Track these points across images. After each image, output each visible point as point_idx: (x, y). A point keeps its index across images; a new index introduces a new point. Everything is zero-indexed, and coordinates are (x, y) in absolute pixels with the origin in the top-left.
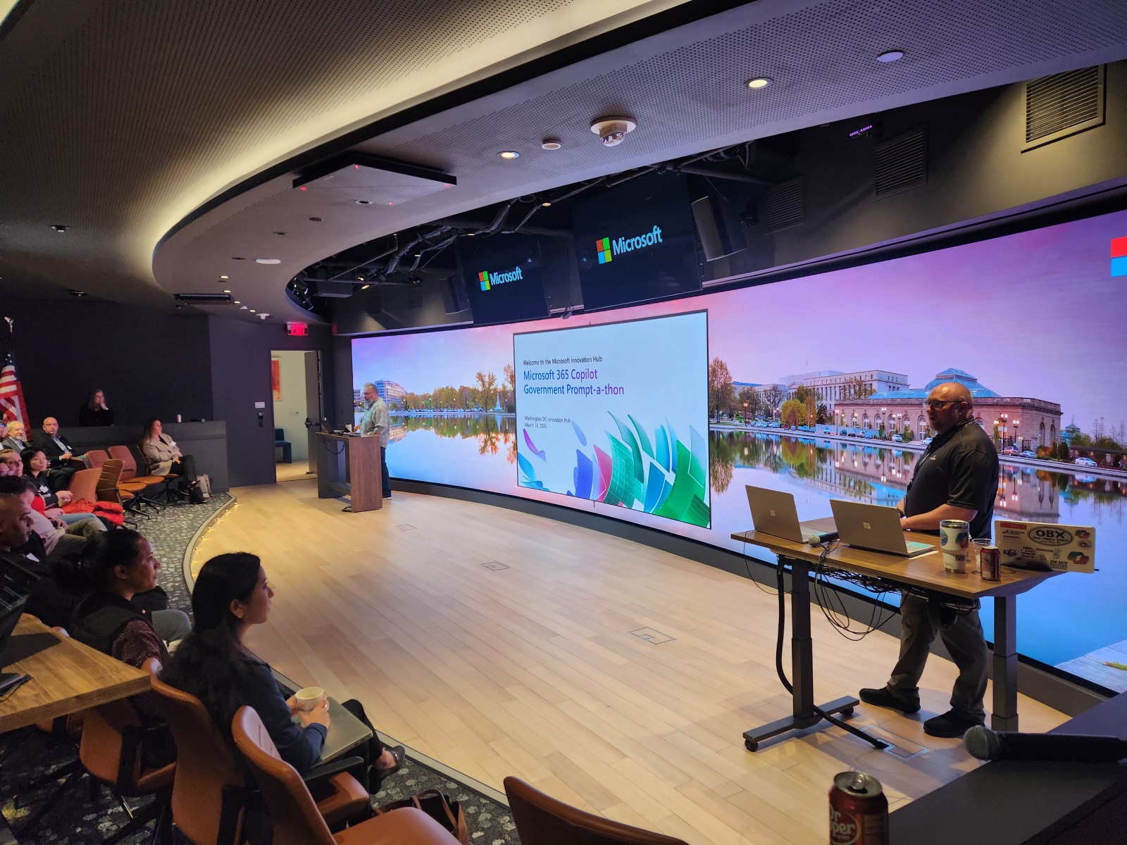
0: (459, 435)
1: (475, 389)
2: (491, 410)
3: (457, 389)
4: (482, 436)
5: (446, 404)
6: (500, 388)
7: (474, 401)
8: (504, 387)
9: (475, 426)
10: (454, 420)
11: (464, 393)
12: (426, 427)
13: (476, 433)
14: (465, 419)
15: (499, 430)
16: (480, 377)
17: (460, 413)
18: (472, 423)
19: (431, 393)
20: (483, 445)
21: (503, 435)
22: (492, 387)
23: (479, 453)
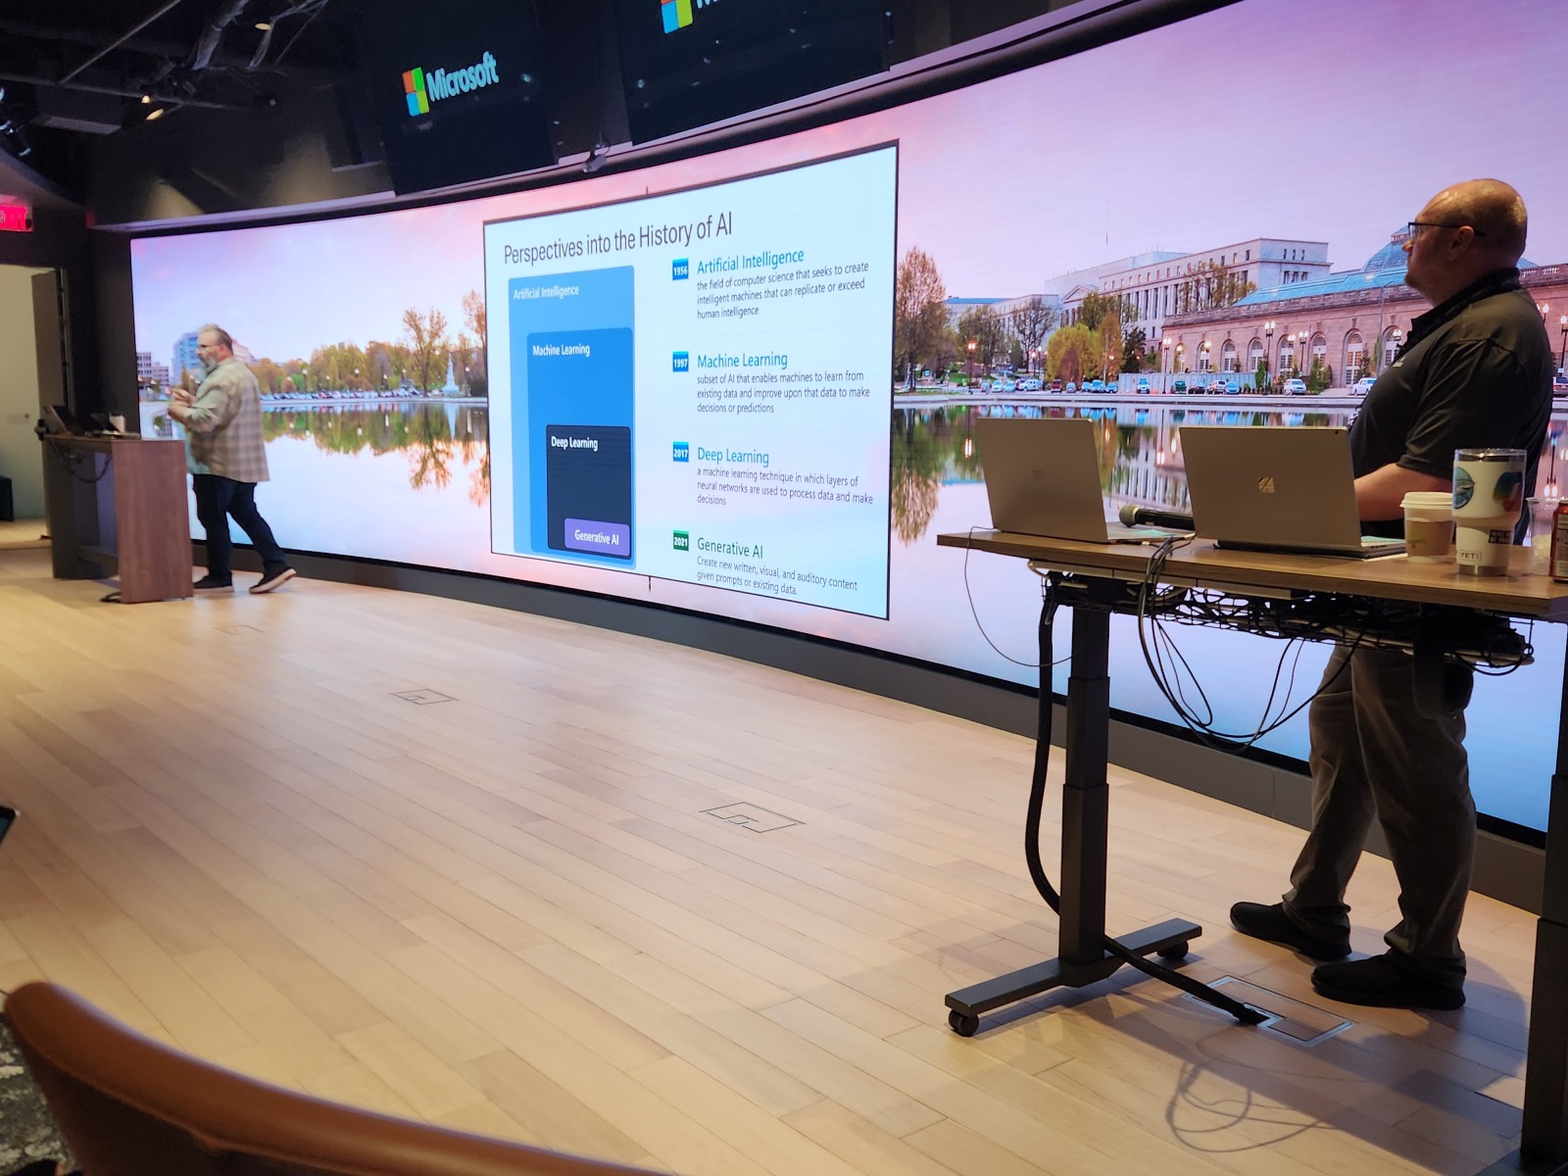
0: (367, 450)
1: (401, 348)
2: (436, 392)
3: (363, 347)
4: (417, 450)
5: (339, 382)
6: (455, 343)
7: (399, 372)
8: (464, 341)
9: (401, 427)
10: (355, 415)
11: (377, 356)
12: (297, 433)
13: (402, 442)
14: (381, 414)
15: (453, 434)
16: (412, 321)
17: (369, 401)
18: (395, 421)
19: (307, 359)
20: (418, 467)
21: (461, 444)
22: (437, 342)
23: (408, 485)
